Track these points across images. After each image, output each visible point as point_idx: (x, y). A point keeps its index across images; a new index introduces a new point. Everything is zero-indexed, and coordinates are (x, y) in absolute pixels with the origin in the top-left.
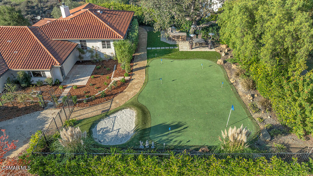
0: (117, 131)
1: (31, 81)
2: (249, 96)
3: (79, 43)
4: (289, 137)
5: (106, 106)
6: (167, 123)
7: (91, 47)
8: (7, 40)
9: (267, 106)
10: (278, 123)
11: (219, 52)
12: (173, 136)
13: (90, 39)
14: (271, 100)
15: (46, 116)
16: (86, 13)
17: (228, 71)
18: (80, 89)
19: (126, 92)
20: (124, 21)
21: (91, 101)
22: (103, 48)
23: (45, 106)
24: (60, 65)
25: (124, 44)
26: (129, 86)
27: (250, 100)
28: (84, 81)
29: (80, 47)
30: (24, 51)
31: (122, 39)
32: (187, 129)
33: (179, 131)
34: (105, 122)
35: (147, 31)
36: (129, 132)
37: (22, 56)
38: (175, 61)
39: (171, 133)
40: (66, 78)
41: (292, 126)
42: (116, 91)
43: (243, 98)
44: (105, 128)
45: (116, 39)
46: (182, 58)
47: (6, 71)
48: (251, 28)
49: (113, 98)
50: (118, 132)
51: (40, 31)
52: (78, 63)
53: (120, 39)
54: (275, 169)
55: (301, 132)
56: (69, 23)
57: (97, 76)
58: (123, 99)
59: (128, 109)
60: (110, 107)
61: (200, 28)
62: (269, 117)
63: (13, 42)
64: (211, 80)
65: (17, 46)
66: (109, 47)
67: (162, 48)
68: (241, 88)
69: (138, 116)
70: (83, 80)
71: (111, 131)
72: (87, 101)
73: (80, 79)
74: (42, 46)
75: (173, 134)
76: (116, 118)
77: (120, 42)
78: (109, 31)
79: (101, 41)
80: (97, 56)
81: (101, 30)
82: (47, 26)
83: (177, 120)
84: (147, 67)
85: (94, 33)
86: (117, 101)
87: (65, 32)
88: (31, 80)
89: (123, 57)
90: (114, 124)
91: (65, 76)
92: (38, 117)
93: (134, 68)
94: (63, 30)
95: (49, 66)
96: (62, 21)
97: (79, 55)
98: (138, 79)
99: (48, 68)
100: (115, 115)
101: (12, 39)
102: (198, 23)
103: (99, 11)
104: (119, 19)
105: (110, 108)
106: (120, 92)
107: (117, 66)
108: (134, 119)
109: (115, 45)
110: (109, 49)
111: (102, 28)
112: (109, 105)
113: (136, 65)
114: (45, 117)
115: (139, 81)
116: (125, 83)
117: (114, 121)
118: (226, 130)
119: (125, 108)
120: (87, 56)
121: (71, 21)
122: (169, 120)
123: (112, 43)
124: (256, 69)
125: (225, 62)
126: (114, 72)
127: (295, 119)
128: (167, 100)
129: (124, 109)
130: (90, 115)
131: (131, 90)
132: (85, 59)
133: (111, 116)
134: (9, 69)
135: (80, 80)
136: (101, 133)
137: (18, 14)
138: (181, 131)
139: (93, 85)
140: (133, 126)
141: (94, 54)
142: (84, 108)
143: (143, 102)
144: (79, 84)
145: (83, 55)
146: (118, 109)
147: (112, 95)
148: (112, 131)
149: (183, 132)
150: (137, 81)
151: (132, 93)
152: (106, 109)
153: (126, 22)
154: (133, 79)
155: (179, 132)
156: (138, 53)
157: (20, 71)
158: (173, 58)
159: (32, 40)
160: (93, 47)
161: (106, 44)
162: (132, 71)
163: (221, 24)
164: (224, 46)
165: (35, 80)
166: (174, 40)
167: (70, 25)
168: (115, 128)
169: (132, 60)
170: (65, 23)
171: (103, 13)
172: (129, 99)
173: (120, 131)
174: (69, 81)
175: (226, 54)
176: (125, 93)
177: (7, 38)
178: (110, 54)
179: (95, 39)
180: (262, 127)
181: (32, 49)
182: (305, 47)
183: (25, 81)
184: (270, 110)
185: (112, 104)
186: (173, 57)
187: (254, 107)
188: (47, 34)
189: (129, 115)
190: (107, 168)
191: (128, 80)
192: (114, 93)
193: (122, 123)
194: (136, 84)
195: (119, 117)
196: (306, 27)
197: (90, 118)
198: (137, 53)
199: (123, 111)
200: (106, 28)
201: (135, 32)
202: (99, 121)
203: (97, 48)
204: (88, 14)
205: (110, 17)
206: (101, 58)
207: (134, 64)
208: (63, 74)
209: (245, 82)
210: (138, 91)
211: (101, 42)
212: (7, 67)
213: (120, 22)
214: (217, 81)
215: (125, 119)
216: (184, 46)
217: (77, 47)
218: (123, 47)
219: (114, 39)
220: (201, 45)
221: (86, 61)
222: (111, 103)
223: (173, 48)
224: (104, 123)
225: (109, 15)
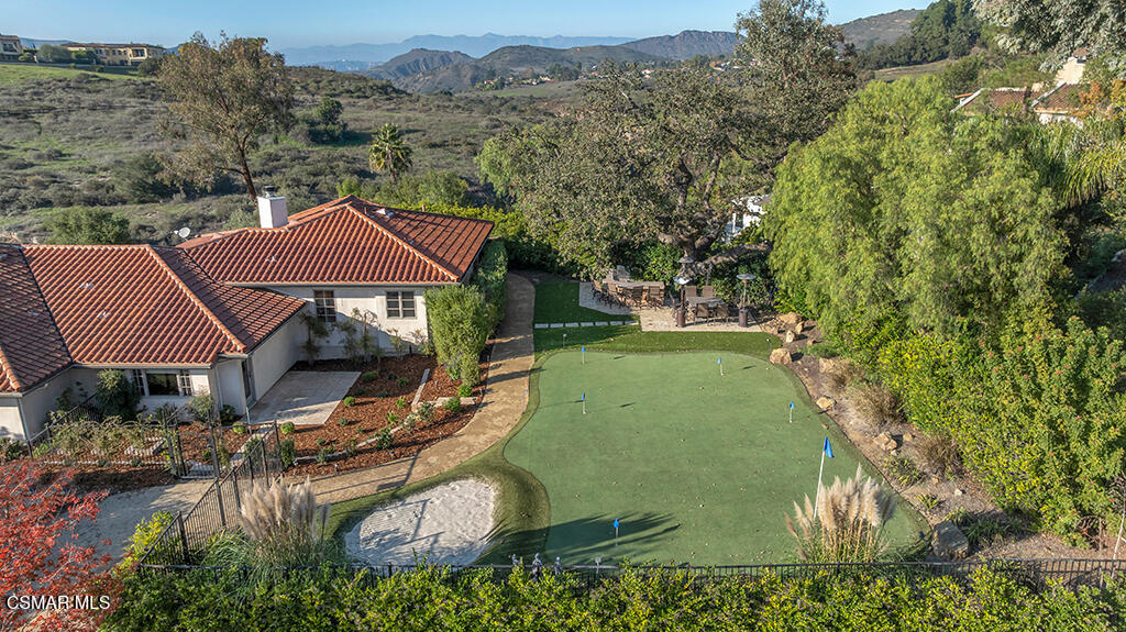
0: (432, 539)
1: (138, 409)
2: (883, 440)
3: (312, 300)
4: (1033, 542)
5: (395, 471)
6: (606, 518)
7: (349, 314)
8: (80, 283)
9: (948, 460)
10: (990, 507)
11: (776, 333)
12: (627, 552)
13: (349, 283)
14: (958, 436)
15: (183, 499)
16: (342, 213)
17: (808, 380)
18: (306, 435)
19: (465, 437)
20: (461, 240)
21: (340, 459)
22: (391, 314)
23: (182, 474)
24: (244, 351)
25: (460, 298)
26: (472, 421)
27: (887, 452)
28: (320, 414)
29: (314, 312)
30: (131, 313)
31: (456, 283)
32: (675, 532)
33: (649, 539)
34: (390, 516)
35: (533, 282)
36: (472, 544)
37: (121, 326)
38: (628, 356)
39: (619, 544)
40: (257, 406)
41: (1037, 504)
42: (428, 435)
43: (866, 448)
44: (389, 532)
45: (434, 283)
46: (653, 351)
47: (64, 367)
48: (865, 220)
49: (419, 451)
50: (436, 541)
51: (187, 261)
52: (300, 366)
53: (449, 283)
54: (990, 613)
55: (1070, 517)
56: (283, 240)
57: (365, 400)
58: (452, 455)
59: (471, 481)
60: (409, 475)
61: (707, 266)
62: (958, 492)
63: (97, 289)
64: (751, 403)
65: (111, 298)
66: (410, 313)
67: (583, 324)
68: (856, 421)
69: (503, 497)
70: (317, 411)
71: (409, 540)
72: (329, 460)
73: (304, 408)
74: (193, 298)
75: (626, 546)
76: (428, 504)
77: (446, 292)
78: (413, 262)
79: (383, 290)
80: (368, 343)
81: (387, 258)
82: (212, 248)
83: (638, 510)
84: (533, 370)
85: (362, 268)
86: (433, 460)
87: (268, 263)
88: (140, 407)
89: (455, 339)
90: (419, 522)
91: (254, 399)
92: (156, 502)
93: (491, 374)
94: (265, 257)
95: (209, 352)
96: (261, 233)
97: (306, 339)
98: (506, 403)
99: (204, 360)
100: (423, 496)
101: (97, 281)
102: (700, 254)
103: (382, 212)
104: (445, 234)
105: (406, 480)
106: (444, 437)
107: (431, 373)
108: (492, 505)
109: (430, 303)
110: (408, 320)
111: (389, 253)
112: (404, 470)
113: (497, 367)
114: (180, 502)
115: (507, 406)
116: (459, 414)
117: (422, 513)
118: (807, 500)
119: (461, 478)
120: (333, 346)
121: (292, 235)
122: (611, 507)
123: (419, 300)
124: (898, 354)
125: (796, 357)
126: (422, 387)
127: (1039, 473)
128: (604, 457)
129: (454, 479)
130: (338, 496)
131: (481, 430)
132: (325, 356)
133: (408, 500)
134: (75, 363)
135: (304, 412)
136: (372, 545)
137: (117, 228)
138: (655, 538)
139: (350, 423)
140: (489, 525)
141: (358, 337)
142: (317, 478)
143: (523, 463)
144: (299, 421)
145: (320, 342)
146: (436, 479)
147: (415, 443)
148: (412, 541)
149: (664, 539)
150: (501, 408)
151: (482, 438)
152: (395, 480)
153: (468, 244)
154: (486, 404)
155: (648, 542)
156: (505, 337)
157: (108, 368)
158: (621, 350)
159: (160, 283)
160: (356, 311)
161: (399, 303)
162: (484, 383)
163: (775, 235)
164: (790, 318)
165: (153, 403)
166: (622, 304)
167: (286, 244)
168: (423, 532)
169: (485, 354)
170: (270, 239)
171: (396, 216)
172: (474, 454)
173: (440, 539)
174: (266, 413)
175: (798, 338)
176: (461, 439)
177: (79, 278)
178: (410, 336)
179: (365, 283)
180: (935, 520)
181: (156, 306)
182: (1034, 254)
183: (121, 403)
184: (960, 473)
185: (414, 469)
186: (619, 345)
187: (904, 467)
188: (210, 269)
189: (473, 497)
190: (400, 609)
191: (469, 406)
192: (421, 440)
193: (450, 518)
194: (499, 414)
195: (437, 502)
196: (1024, 191)
197: (339, 505)
198: (500, 338)
199: (452, 485)
200: (402, 253)
201: (495, 269)
202: (368, 510)
203: (370, 316)
204: (346, 218)
205: (416, 228)
206: (379, 350)
207: (492, 364)
208: (249, 391)
209: (867, 397)
210: (505, 433)
211: (384, 297)
212: (69, 356)
213: (449, 243)
214: (773, 405)
215: (459, 507)
216: (657, 320)
217: (304, 310)
218: (456, 307)
219: (427, 283)
220: (712, 313)
221: (328, 361)
222: (413, 465)
223: (620, 323)
224: (386, 518)
225: (416, 224)
